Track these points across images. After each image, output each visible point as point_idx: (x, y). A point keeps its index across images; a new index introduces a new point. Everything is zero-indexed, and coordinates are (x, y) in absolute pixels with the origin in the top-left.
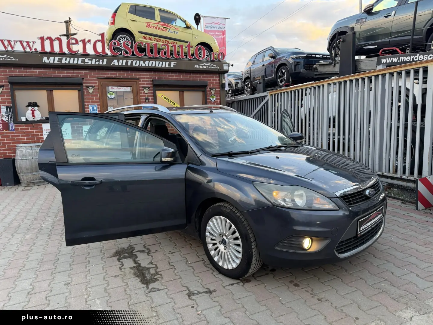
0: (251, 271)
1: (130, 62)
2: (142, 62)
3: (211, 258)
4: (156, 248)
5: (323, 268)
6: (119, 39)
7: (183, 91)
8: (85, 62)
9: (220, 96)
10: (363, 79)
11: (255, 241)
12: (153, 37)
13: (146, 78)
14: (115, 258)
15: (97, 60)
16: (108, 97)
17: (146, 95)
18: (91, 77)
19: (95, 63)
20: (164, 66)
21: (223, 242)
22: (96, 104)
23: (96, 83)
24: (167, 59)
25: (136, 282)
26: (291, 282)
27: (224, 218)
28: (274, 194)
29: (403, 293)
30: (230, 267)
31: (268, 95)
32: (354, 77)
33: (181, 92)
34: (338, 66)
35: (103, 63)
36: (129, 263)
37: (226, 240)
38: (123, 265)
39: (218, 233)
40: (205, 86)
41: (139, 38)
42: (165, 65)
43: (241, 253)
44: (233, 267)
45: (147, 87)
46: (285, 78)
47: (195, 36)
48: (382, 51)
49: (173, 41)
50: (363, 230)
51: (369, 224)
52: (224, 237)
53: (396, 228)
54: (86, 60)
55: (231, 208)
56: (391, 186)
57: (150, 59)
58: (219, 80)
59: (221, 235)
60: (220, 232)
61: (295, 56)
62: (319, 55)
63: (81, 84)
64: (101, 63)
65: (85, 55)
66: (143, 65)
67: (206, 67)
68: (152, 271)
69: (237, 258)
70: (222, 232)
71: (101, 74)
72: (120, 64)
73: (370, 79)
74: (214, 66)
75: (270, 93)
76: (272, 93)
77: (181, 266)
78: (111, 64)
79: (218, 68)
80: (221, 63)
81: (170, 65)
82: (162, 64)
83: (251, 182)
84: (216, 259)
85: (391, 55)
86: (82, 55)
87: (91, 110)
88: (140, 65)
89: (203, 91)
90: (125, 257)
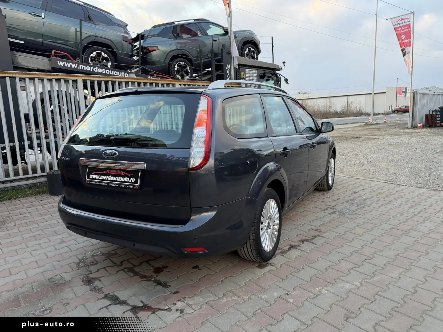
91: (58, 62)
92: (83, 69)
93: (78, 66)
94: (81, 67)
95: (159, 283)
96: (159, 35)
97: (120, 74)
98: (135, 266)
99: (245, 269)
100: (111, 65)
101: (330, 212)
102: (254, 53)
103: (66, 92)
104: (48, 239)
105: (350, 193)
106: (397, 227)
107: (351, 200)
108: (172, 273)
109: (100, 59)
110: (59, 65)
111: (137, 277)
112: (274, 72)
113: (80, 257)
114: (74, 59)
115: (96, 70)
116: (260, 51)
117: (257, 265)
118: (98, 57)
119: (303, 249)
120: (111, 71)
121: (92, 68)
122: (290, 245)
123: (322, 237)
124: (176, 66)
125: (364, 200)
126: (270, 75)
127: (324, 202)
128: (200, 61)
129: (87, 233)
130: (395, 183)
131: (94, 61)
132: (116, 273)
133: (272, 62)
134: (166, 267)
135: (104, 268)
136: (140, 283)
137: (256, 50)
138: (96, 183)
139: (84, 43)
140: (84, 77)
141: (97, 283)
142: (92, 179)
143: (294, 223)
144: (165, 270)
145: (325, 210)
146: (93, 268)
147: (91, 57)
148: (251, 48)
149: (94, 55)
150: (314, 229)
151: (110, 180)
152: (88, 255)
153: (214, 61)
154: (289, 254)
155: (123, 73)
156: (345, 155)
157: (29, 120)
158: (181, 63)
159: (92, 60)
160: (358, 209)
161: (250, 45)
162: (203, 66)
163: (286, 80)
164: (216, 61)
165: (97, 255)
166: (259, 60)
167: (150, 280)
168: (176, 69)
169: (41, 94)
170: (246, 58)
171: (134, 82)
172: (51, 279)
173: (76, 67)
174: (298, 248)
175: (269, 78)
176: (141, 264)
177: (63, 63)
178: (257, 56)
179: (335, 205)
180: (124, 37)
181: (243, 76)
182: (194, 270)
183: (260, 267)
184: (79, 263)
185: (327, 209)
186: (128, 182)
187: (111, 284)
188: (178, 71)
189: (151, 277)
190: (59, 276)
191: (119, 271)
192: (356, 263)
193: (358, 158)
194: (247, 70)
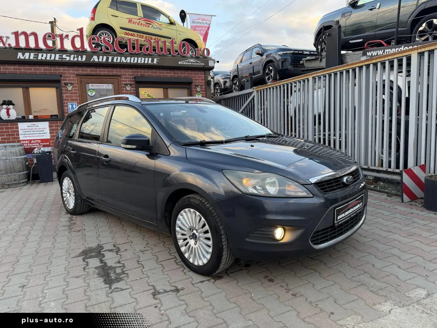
0: (222, 267)
1: (110, 58)
2: (123, 58)
3: (181, 255)
4: (127, 246)
5: (301, 262)
6: (100, 35)
7: (168, 89)
8: (63, 58)
9: (206, 94)
10: (348, 72)
11: (226, 233)
12: (136, 34)
13: (127, 75)
14: (81, 258)
15: (76, 56)
16: (88, 94)
17: (128, 92)
18: (69, 74)
19: (74, 59)
20: (146, 62)
21: (194, 237)
22: (75, 102)
23: (75, 80)
24: (149, 56)
25: (98, 282)
26: (265, 277)
27: (193, 210)
28: (244, 181)
29: (383, 285)
30: (201, 264)
31: (254, 92)
32: (338, 69)
33: (165, 89)
34: (324, 60)
35: (82, 59)
36: (94, 262)
37: (197, 234)
38: (87, 265)
39: (188, 227)
40: (190, 83)
41: (120, 34)
42: (148, 61)
43: (211, 247)
44: (203, 263)
45: (129, 84)
46: (273, 76)
47: (179, 32)
48: (368, 45)
49: (157, 37)
50: (340, 219)
51: (347, 213)
52: (195, 231)
53: (380, 220)
54: (64, 56)
55: (201, 199)
56: (377, 180)
57: (132, 55)
58: (205, 77)
59: (191, 229)
60: (190, 226)
61: (282, 52)
62: (307, 51)
63: (59, 81)
64: (80, 59)
65: (63, 51)
66: (125, 61)
67: (190, 64)
68: (118, 271)
69: (208, 253)
70: (192, 225)
71: (80, 71)
72: (100, 60)
73: (354, 70)
74: (200, 62)
75: (256, 89)
76: (258, 89)
77: (150, 264)
78: (91, 61)
79: (204, 64)
80: (206, 59)
81: (152, 61)
82: (145, 61)
83: (221, 170)
84: (186, 255)
85: (376, 48)
86: (60, 51)
87: (70, 108)
88: (122, 62)
89: (188, 89)
90: (91, 257)
91: (367, 53)
93: (384, 52)
94: (387, 51)
114: (387, 44)
149: (423, 28)
159: (420, 36)
177: (371, 52)
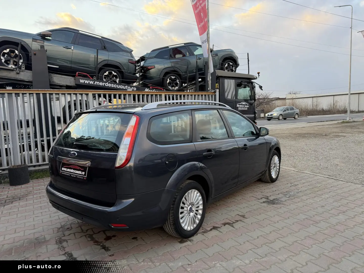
91: (80, 80)
92: (97, 84)
93: (94, 83)
94: (96, 83)
95: (105, 248)
96: (156, 57)
97: (124, 87)
98: (94, 233)
99: (169, 243)
100: (118, 81)
101: (262, 202)
102: (233, 67)
103: (86, 101)
104: (49, 209)
105: (290, 185)
106: (311, 217)
107: (286, 192)
108: (116, 241)
109: (111, 77)
110: (81, 82)
111: (92, 242)
112: (250, 80)
113: (63, 224)
114: (92, 77)
115: (106, 85)
116: (238, 65)
117: (179, 241)
118: (110, 75)
119: (221, 231)
120: (118, 85)
121: (104, 83)
122: (213, 227)
123: (243, 222)
124: (168, 80)
125: (298, 193)
126: (246, 84)
127: (263, 192)
128: (186, 75)
129: (59, 208)
130: (335, 178)
131: (107, 78)
132: (80, 238)
133: (248, 73)
134: (114, 236)
135: (74, 233)
136: (92, 246)
137: (235, 64)
138: (64, 174)
139: (99, 66)
140: (94, 91)
141: (65, 244)
142: (63, 170)
143: (227, 209)
144: (113, 238)
145: (259, 199)
146: (67, 233)
147: (105, 75)
148: (230, 63)
149: (107, 74)
150: (240, 215)
151: (72, 173)
152: (68, 223)
153: (197, 74)
154: (209, 234)
155: (127, 87)
156: (306, 151)
157: (60, 121)
158: (172, 77)
159: (105, 78)
160: (288, 200)
161: (229, 60)
162: (189, 78)
163: (261, 87)
164: (200, 74)
165: (74, 224)
166: (237, 72)
167: (99, 245)
168: (168, 82)
169: (69, 102)
170: (226, 71)
171: (131, 94)
172: (37, 238)
173: (92, 83)
174: (218, 229)
175: (246, 86)
176: (99, 232)
177: (84, 80)
178: (235, 69)
179: (270, 196)
180: (129, 60)
181: (218, 86)
182: (132, 240)
183: (181, 242)
184: (60, 228)
185: (262, 198)
186: (81, 175)
187: (73, 245)
188: (169, 83)
189: (101, 242)
190: (43, 237)
191: (83, 236)
192: (257, 245)
193: (316, 154)
194: (226, 81)
